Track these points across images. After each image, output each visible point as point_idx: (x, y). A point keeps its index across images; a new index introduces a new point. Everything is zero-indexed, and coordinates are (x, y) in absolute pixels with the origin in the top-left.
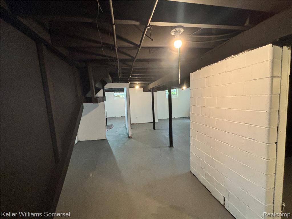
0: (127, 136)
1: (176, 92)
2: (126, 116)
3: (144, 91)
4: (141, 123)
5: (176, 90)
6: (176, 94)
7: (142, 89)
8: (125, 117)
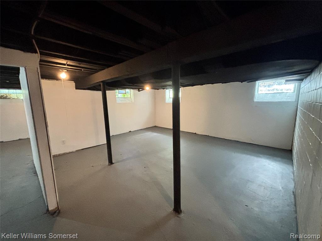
0: (45, 211)
1: (130, 94)
2: (31, 135)
3: (76, 89)
4: (74, 150)
5: (129, 92)
6: (129, 97)
7: (73, 84)
8: (29, 139)
